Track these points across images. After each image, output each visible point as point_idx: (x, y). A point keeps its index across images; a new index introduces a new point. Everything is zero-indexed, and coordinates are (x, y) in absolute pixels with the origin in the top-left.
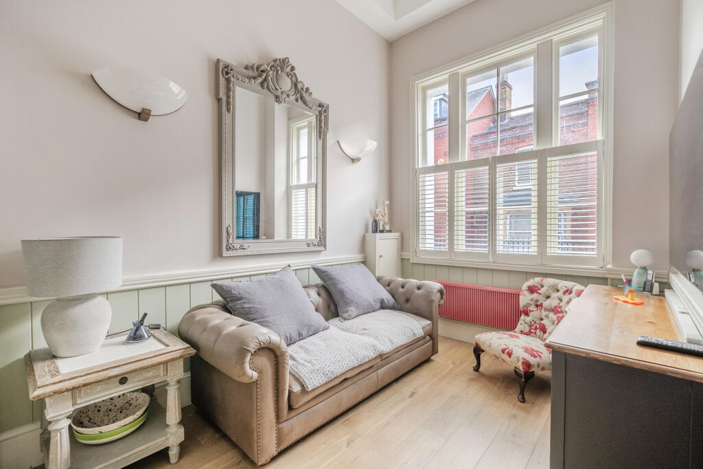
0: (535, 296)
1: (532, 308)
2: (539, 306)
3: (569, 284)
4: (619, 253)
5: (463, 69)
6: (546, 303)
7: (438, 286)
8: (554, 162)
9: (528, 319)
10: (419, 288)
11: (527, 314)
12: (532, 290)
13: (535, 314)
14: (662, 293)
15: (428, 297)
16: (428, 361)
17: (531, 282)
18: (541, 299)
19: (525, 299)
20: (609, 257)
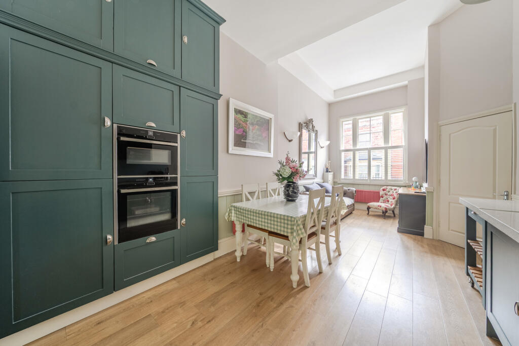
0: (385, 191)
1: (384, 195)
2: (386, 195)
3: (396, 188)
4: (410, 178)
5: (358, 117)
6: (389, 194)
7: (354, 189)
8: (389, 151)
9: (383, 199)
10: (349, 190)
11: (382, 197)
12: (384, 190)
13: (385, 197)
14: (420, 188)
15: (352, 192)
16: (351, 213)
17: (383, 188)
18: (387, 193)
19: (382, 193)
20: (407, 179)
